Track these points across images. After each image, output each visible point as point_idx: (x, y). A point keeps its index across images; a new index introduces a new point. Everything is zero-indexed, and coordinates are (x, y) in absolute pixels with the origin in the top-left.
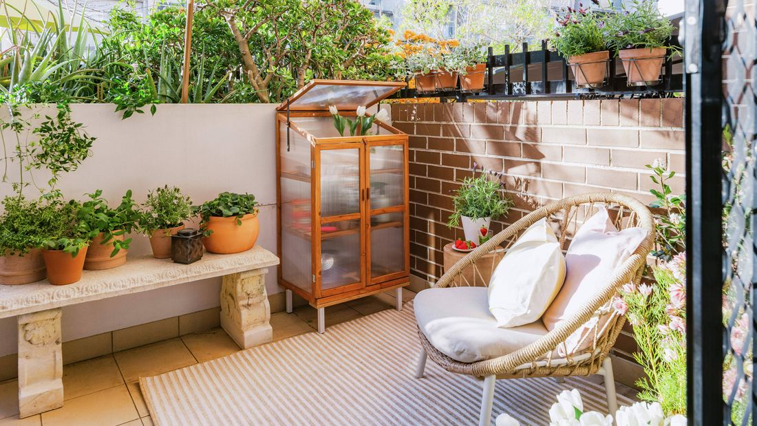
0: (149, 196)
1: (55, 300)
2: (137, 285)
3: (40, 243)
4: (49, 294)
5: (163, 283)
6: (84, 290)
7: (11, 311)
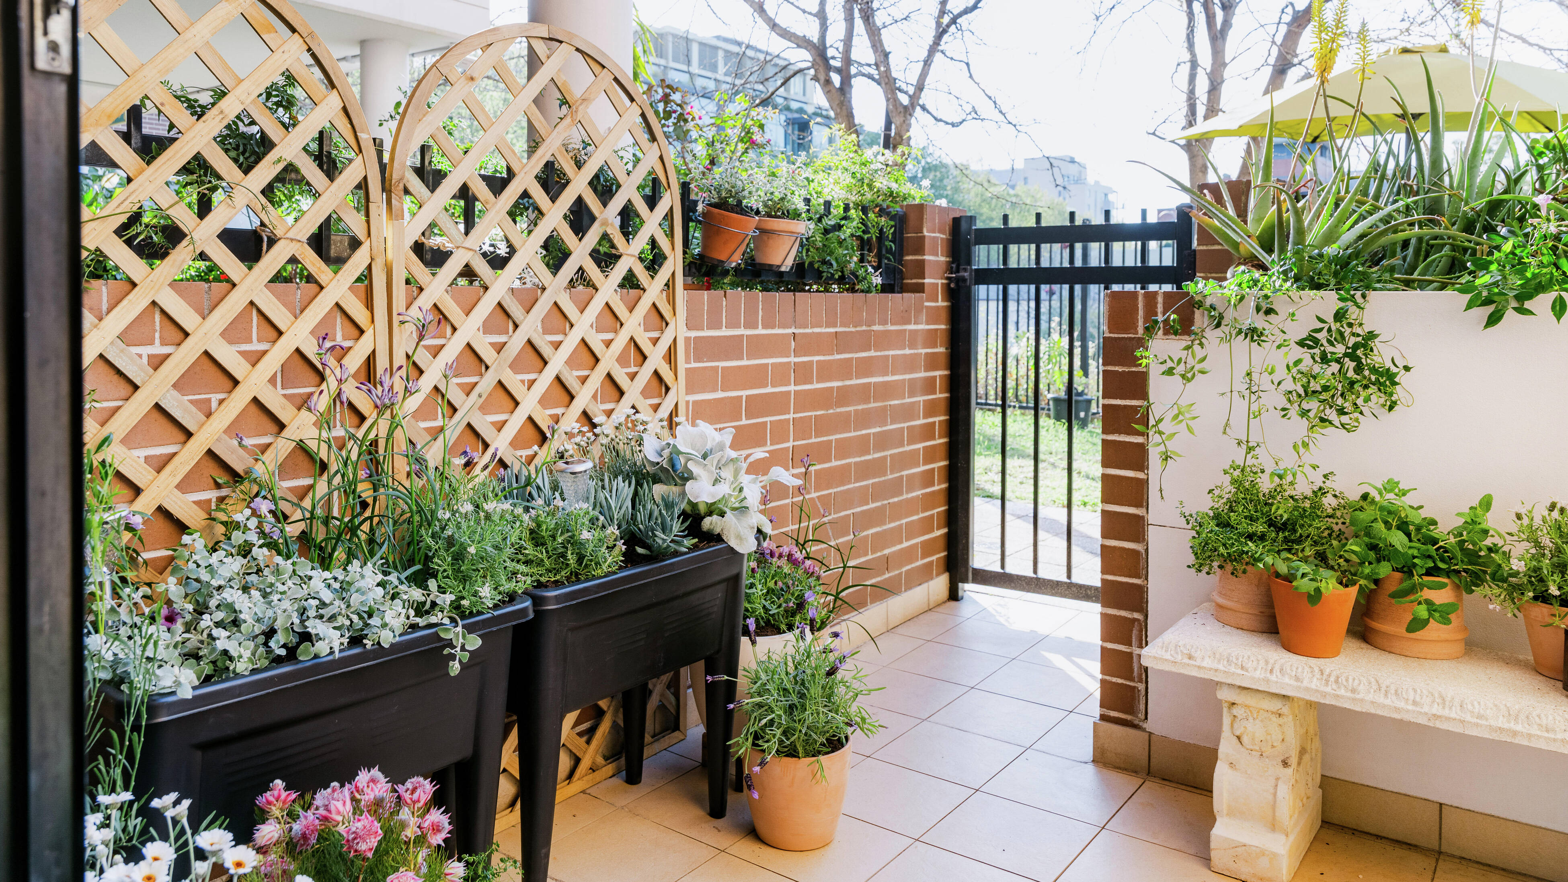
0: (1519, 517)
1: (1273, 678)
2: (1446, 712)
3: (1259, 560)
6: (1332, 679)
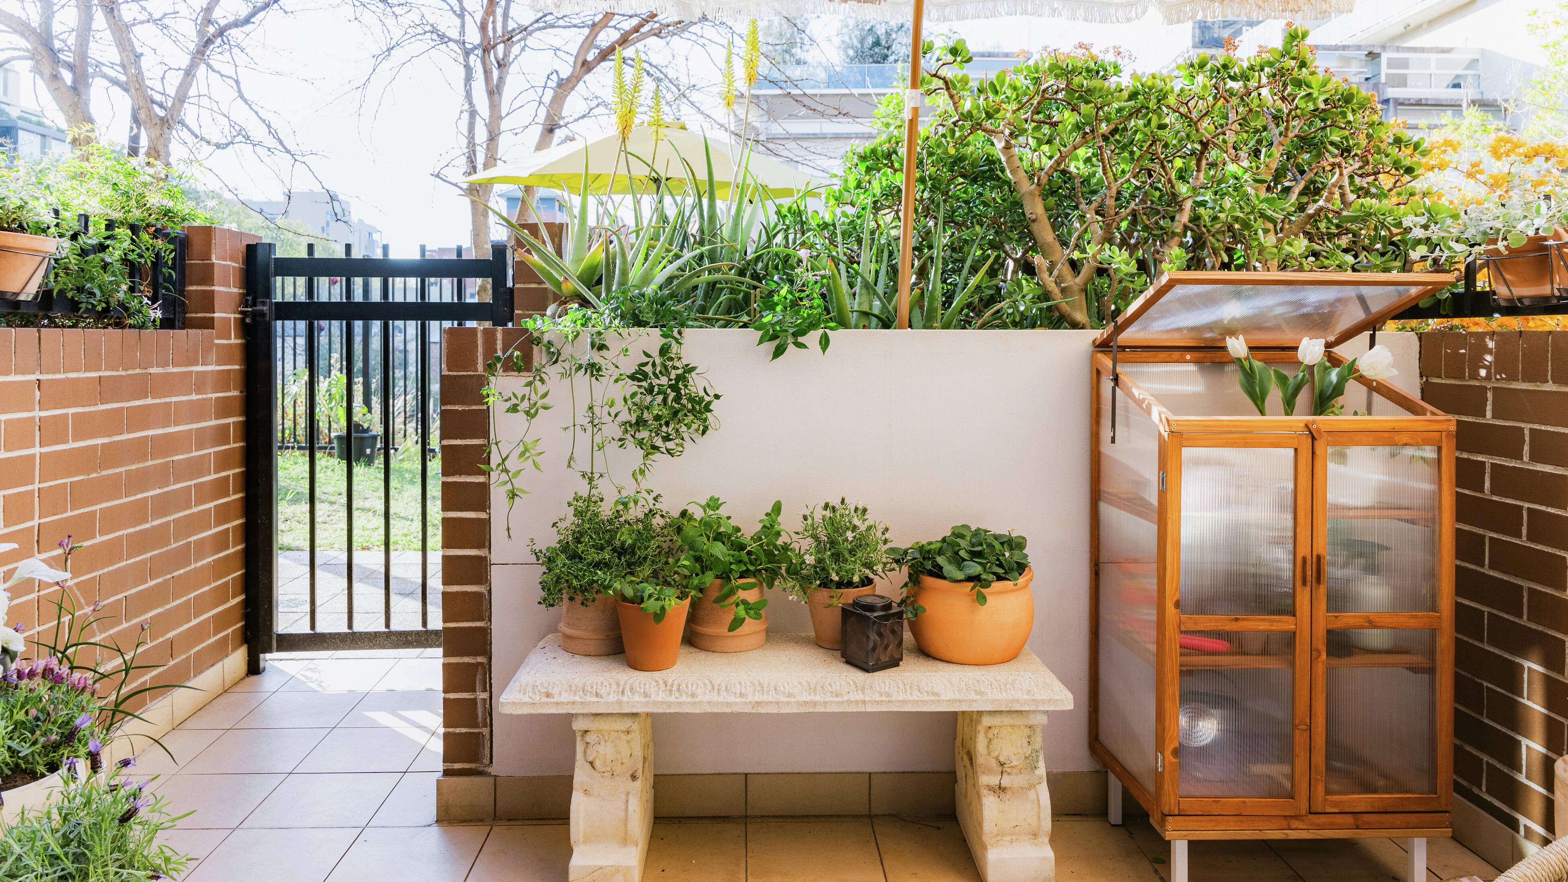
0: (805, 518)
1: (625, 699)
2: (765, 698)
3: (609, 587)
4: (618, 684)
5: (815, 703)
6: (675, 688)
7: (557, 703)
